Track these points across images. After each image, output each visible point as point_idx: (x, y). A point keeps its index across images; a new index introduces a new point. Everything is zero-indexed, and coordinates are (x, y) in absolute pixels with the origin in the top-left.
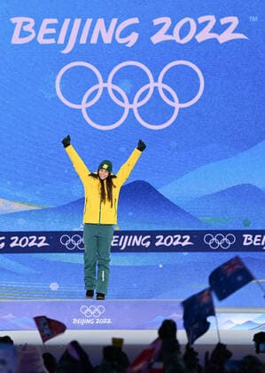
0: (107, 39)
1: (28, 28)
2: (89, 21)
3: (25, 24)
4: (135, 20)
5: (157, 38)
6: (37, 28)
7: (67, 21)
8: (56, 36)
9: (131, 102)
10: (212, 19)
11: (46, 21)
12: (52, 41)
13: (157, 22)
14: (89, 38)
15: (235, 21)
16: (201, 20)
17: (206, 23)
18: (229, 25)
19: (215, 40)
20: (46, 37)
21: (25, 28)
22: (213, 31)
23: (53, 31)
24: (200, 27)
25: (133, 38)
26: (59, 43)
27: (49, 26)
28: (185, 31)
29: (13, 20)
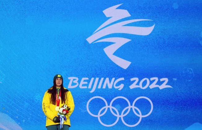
0: (110, 87)
1: (76, 82)
2: (102, 79)
3: (74, 80)
4: (123, 79)
5: (132, 87)
6: (79, 82)
7: (93, 79)
8: (87, 85)
9: (120, 114)
10: (156, 79)
11: (83, 79)
12: (86, 87)
13: (132, 80)
14: (102, 86)
15: (166, 80)
16: (152, 79)
17: (154, 81)
18: (164, 81)
19: (158, 88)
20: (83, 85)
21: (74, 82)
22: (157, 84)
23: (86, 83)
24: (151, 82)
25: (121, 86)
26: (89, 88)
27: (85, 81)
28: (144, 84)
29: (69, 78)
